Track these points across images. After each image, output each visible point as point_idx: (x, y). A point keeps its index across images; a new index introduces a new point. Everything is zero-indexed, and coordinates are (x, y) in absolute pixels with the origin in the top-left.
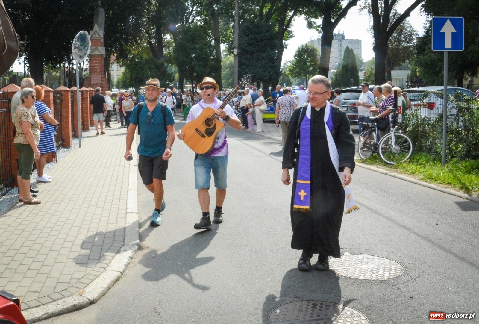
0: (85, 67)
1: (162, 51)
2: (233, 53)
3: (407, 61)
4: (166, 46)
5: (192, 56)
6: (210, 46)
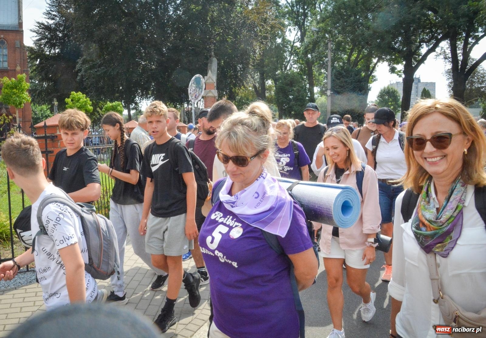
1: (265, 94)
2: (326, 94)
3: (479, 100)
4: (268, 89)
5: (290, 97)
6: (305, 89)
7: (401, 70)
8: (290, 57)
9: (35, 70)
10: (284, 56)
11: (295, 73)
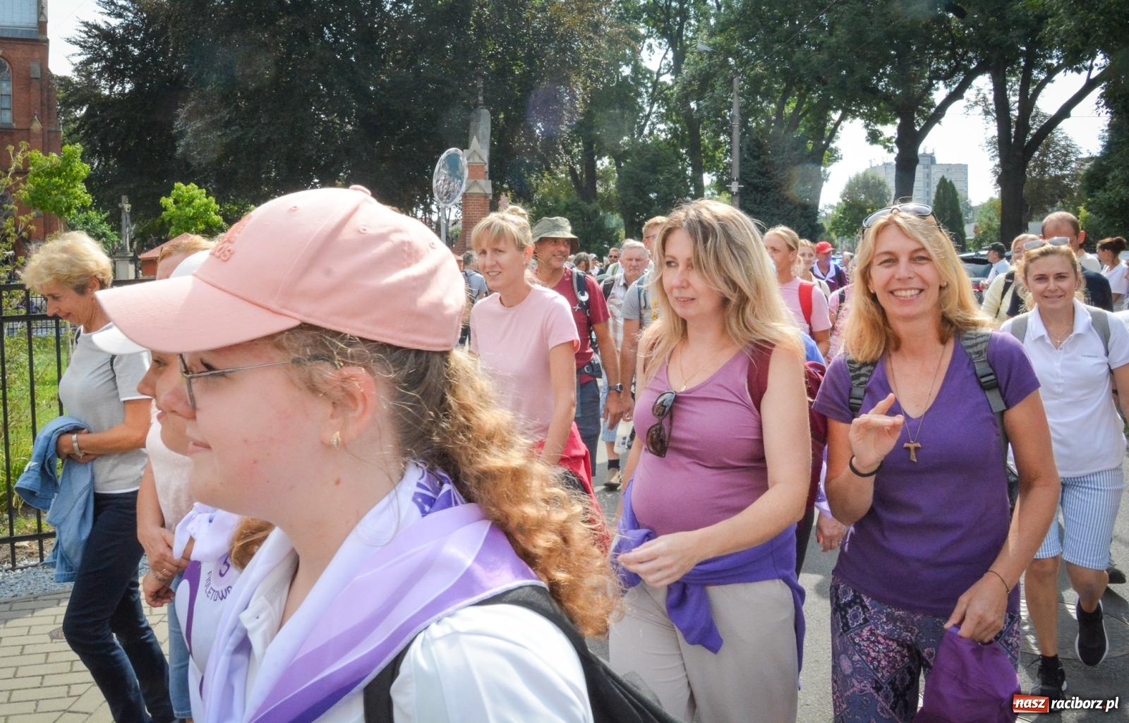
0: (452, 218)
1: (596, 188)
2: (728, 190)
3: (1059, 204)
4: (601, 178)
5: (651, 195)
6: (685, 178)
7: (892, 138)
8: (651, 105)
9: (76, 131)
10: (638, 103)
11: (661, 142)
